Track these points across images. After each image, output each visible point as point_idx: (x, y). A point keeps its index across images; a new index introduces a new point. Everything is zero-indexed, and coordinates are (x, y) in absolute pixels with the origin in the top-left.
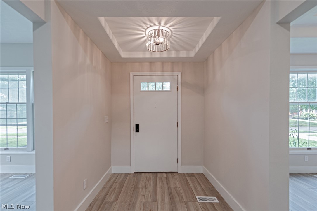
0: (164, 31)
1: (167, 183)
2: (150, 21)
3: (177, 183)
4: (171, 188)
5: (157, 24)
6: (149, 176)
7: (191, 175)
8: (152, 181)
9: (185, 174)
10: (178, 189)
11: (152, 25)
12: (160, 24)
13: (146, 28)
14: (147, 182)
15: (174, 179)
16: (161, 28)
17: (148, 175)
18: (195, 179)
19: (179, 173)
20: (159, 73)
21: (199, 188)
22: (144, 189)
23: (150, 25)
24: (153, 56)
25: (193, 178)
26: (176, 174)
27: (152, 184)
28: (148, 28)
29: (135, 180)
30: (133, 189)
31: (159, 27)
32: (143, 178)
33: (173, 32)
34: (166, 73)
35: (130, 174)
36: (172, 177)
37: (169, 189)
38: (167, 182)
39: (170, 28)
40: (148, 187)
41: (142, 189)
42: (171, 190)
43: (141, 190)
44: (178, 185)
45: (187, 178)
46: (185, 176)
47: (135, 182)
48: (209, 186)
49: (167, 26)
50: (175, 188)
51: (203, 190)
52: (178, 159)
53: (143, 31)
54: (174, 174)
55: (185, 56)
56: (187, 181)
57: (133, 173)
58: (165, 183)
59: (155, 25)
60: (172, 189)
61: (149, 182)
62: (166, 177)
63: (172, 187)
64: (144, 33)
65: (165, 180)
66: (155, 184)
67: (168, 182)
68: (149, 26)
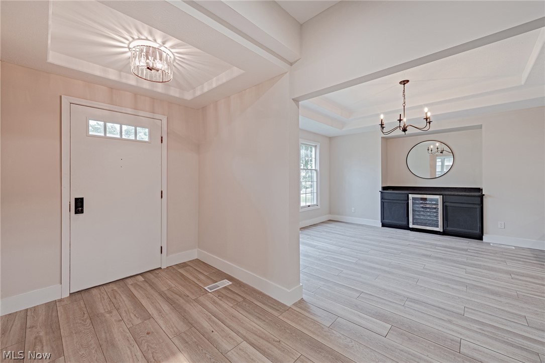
0: (164, 55)
1: (153, 288)
2: (151, 33)
3: (169, 282)
4: (163, 291)
5: (159, 41)
6: (110, 290)
7: (184, 265)
8: (121, 295)
9: (174, 267)
10: (175, 289)
11: (150, 38)
12: (164, 43)
13: (136, 37)
14: (114, 300)
15: (160, 279)
16: (162, 48)
17: (108, 289)
18: (191, 269)
19: (162, 268)
20: (129, 111)
21: (202, 277)
22: (115, 312)
23: (147, 38)
24: (124, 81)
25: (188, 267)
26: (160, 270)
27: (124, 298)
28: (139, 39)
29: (83, 305)
30: (88, 321)
31: (161, 46)
32: (99, 296)
33: (177, 61)
34: (141, 113)
35: (61, 300)
36: (156, 277)
37: (162, 294)
38: (150, 285)
39: (176, 54)
40: (121, 305)
41: (110, 312)
42: (165, 294)
43: (107, 315)
44: (173, 284)
45: (180, 270)
46: (174, 269)
47: (85, 309)
48: (213, 271)
49: (173, 50)
50: (170, 289)
51: (208, 277)
52: (161, 247)
53: (127, 39)
54: (157, 272)
55: (177, 95)
56: (182, 275)
57: (68, 295)
58: (149, 288)
59: (155, 41)
60: (166, 292)
61: (118, 296)
62: (145, 281)
63: (164, 289)
64: (127, 42)
65: (147, 285)
66: (132, 297)
67: (152, 285)
68: (143, 37)
